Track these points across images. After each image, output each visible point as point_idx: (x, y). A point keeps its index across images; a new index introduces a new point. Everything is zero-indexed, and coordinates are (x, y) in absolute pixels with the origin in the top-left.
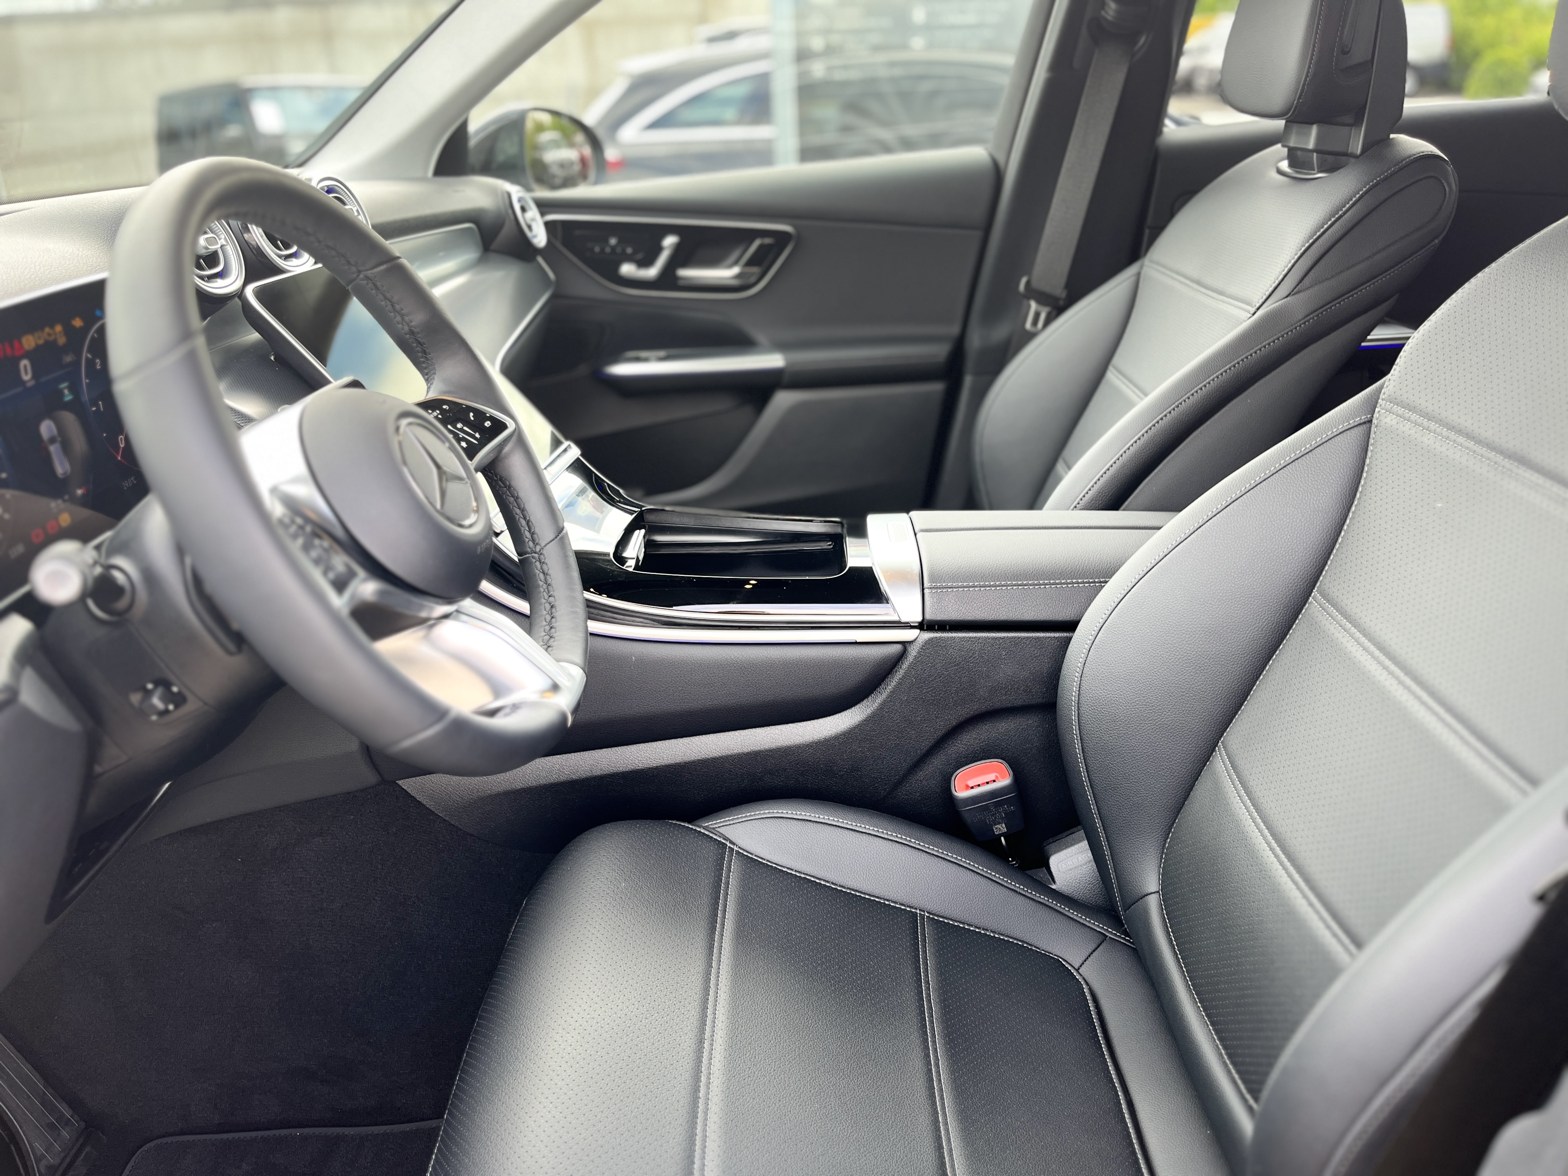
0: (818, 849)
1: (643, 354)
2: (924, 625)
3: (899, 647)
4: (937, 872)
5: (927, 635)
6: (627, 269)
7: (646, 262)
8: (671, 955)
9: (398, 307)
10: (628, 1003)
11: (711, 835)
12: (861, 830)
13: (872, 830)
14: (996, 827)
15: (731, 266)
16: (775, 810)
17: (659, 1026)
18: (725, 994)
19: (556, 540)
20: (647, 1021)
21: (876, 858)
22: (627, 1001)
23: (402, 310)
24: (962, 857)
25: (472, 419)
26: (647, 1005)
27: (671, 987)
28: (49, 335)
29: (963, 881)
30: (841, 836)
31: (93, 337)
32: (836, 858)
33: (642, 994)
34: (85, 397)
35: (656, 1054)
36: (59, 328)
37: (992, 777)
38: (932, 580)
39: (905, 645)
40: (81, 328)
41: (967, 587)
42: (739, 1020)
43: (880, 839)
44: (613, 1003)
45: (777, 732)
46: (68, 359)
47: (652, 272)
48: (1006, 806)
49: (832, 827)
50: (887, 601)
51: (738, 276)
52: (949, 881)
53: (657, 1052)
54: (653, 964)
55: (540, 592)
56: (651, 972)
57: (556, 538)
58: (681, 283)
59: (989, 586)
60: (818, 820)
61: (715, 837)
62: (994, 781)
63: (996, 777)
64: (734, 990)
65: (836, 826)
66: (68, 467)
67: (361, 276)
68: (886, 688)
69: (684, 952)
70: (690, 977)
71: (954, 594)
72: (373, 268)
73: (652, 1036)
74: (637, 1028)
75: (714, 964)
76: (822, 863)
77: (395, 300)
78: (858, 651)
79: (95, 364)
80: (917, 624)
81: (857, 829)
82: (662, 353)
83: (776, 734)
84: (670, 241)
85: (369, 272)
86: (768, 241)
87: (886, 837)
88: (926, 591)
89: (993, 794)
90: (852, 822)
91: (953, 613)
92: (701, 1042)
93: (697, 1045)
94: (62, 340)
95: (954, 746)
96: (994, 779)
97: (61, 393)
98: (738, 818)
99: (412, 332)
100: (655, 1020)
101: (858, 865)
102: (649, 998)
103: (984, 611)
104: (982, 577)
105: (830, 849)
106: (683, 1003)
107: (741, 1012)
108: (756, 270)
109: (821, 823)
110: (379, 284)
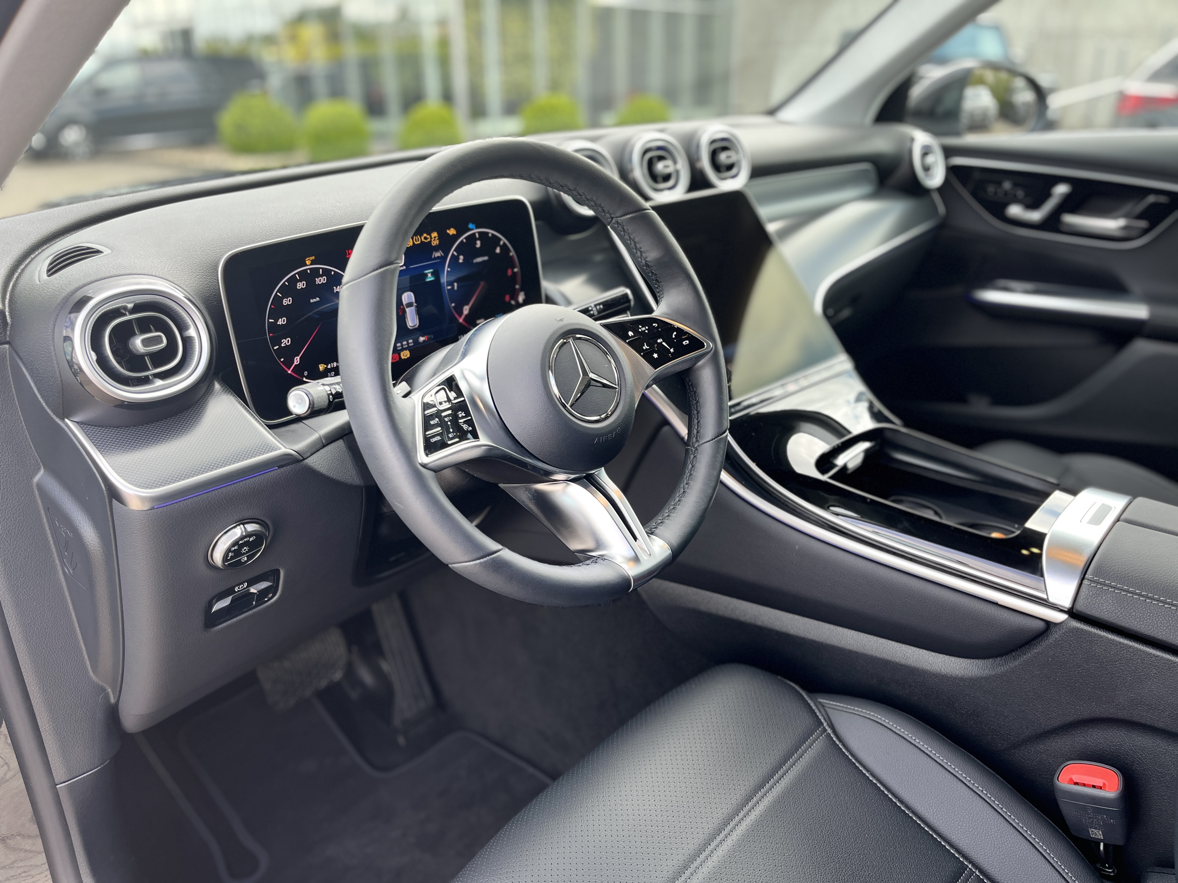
0: (902, 766)
1: (1013, 284)
2: (1072, 613)
3: (1041, 624)
4: (1008, 842)
5: (1076, 624)
6: (1015, 210)
7: (1033, 205)
8: (712, 789)
9: (638, 246)
10: (653, 808)
11: (816, 711)
12: (949, 769)
13: (959, 773)
14: (1092, 830)
15: (1115, 218)
16: (880, 715)
17: (663, 837)
18: (732, 842)
19: (711, 442)
20: (656, 828)
21: (953, 800)
22: (654, 805)
23: (641, 248)
24: (1040, 840)
25: (674, 337)
26: (666, 816)
27: (693, 813)
28: (426, 238)
29: (1030, 863)
30: (928, 766)
31: (462, 241)
32: (914, 781)
33: (668, 807)
34: (444, 279)
35: (644, 856)
36: (435, 234)
37: (1099, 782)
38: (1096, 573)
39: (1049, 624)
40: (453, 235)
41: (1132, 593)
42: (728, 867)
43: (964, 786)
44: (643, 802)
45: (910, 652)
46: (438, 254)
47: (1035, 216)
48: (1105, 816)
49: (923, 753)
50: (1042, 575)
51: (1125, 228)
52: (1016, 855)
53: (646, 855)
54: (693, 788)
55: (683, 478)
56: (687, 794)
57: (712, 440)
58: (1064, 229)
59: (1157, 601)
60: (913, 742)
61: (818, 714)
62: (1101, 788)
63: (1104, 784)
64: (741, 842)
65: (927, 754)
66: (417, 323)
67: (614, 221)
68: (1020, 656)
69: (724, 792)
70: (713, 813)
71: (1114, 595)
72: (621, 217)
73: (652, 841)
74: (645, 829)
75: (741, 815)
76: (900, 779)
77: (636, 240)
78: (996, 612)
79: (459, 259)
80: (1066, 610)
81: (946, 767)
82: (1029, 286)
83: (909, 653)
84: (1061, 189)
85: (618, 219)
86: (1163, 199)
87: (971, 786)
88: (1085, 582)
89: (1094, 800)
90: (944, 758)
91: (1105, 613)
92: (686, 867)
93: (679, 868)
94: (435, 243)
95: (1083, 737)
96: (1101, 785)
97: (426, 275)
98: (846, 708)
99: (647, 265)
100: (662, 831)
101: (933, 797)
102: (671, 812)
103: (1141, 623)
104: (1154, 588)
105: (913, 772)
106: (693, 830)
107: (734, 863)
108: (1143, 224)
109: (915, 746)
110: (625, 228)
